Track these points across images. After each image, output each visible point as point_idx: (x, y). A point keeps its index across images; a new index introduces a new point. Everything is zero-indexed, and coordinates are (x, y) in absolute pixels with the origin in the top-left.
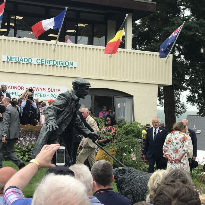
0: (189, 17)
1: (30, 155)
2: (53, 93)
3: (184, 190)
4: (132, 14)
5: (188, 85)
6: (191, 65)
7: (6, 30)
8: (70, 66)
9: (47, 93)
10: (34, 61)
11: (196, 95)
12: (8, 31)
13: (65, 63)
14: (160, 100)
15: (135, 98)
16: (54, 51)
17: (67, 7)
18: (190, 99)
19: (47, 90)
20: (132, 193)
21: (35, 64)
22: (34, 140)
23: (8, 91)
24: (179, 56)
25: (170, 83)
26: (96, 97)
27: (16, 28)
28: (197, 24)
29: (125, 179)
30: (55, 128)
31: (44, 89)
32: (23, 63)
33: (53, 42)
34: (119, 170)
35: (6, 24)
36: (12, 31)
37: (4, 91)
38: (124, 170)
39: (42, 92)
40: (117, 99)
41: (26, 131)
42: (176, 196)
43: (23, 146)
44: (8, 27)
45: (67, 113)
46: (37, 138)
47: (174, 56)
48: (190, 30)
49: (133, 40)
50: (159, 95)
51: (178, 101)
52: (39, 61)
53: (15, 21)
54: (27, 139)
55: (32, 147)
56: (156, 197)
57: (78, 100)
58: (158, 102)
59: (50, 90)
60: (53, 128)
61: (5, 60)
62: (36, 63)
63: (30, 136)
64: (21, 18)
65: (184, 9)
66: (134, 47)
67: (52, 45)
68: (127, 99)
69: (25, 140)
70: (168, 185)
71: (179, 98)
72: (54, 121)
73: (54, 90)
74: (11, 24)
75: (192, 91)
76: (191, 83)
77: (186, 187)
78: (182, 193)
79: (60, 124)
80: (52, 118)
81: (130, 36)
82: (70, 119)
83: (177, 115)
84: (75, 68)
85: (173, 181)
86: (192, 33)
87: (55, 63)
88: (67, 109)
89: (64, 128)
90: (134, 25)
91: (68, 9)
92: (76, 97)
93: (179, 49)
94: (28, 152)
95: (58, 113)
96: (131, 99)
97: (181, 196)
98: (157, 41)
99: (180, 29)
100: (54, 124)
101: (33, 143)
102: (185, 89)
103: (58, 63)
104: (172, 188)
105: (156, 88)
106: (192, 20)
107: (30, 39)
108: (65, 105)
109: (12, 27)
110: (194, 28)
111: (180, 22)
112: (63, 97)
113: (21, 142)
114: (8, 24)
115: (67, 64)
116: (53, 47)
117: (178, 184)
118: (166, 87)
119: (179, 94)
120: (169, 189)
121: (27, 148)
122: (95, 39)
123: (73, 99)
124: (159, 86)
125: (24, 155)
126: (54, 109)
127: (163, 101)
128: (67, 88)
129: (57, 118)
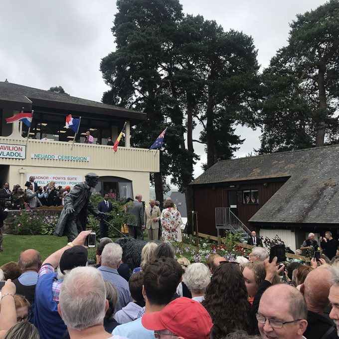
0: (170, 123)
1: (53, 229)
2: (72, 181)
3: (165, 267)
4: (129, 122)
5: (171, 171)
6: (173, 157)
7: (34, 134)
8: (84, 160)
9: (67, 181)
10: (56, 158)
11: (177, 178)
12: (36, 134)
13: (80, 158)
14: (151, 183)
15: (133, 182)
16: (72, 149)
17: (80, 117)
18: (173, 181)
19: (66, 179)
20: (132, 257)
21: (57, 160)
22: (57, 218)
23: (36, 180)
24: (164, 151)
25: (158, 171)
26: (104, 182)
27: (41, 132)
28: (176, 128)
29: (126, 246)
30: (72, 212)
31: (65, 179)
32: (48, 159)
33: (70, 143)
34: (122, 240)
35: (34, 129)
36: (38, 134)
37: (32, 181)
38: (125, 239)
39: (63, 181)
40: (120, 184)
41: (50, 211)
42: (160, 272)
43: (48, 223)
44: (36, 132)
45: (82, 199)
46: (59, 216)
47: (160, 151)
48: (171, 133)
49: (131, 139)
50: (151, 179)
51: (165, 182)
52: (60, 157)
53: (41, 127)
54: (52, 217)
55: (55, 223)
56: (145, 275)
57: (90, 188)
58: (151, 184)
59: (69, 179)
60: (70, 211)
61: (33, 157)
62: (57, 158)
63: (53, 215)
64: (45, 125)
65: (166, 118)
66: (132, 145)
67: (70, 145)
68: (127, 183)
69: (50, 218)
70: (153, 264)
71: (165, 181)
72: (72, 206)
73: (72, 179)
74: (37, 129)
75: (174, 175)
76: (173, 169)
77: (167, 265)
78: (164, 270)
79: (76, 208)
80: (69, 204)
81: (128, 137)
82: (84, 204)
83: (164, 193)
84: (88, 161)
85: (156, 261)
86: (172, 135)
87: (72, 158)
88: (81, 196)
89: (79, 211)
90: (131, 129)
91: (81, 118)
92: (88, 187)
93: (164, 146)
94: (52, 228)
95: (74, 199)
96: (130, 183)
97: (163, 273)
98: (148, 140)
99: (164, 132)
100: (71, 208)
101: (56, 220)
102: (169, 174)
103: (75, 158)
104: (156, 267)
105: (149, 174)
106: (173, 125)
107: (52, 141)
108: (80, 193)
109: (38, 131)
110: (174, 131)
111: (164, 127)
112: (78, 187)
113: (46, 220)
114: (36, 129)
115: (82, 158)
116: (71, 146)
117: (161, 263)
118: (156, 174)
119: (165, 178)
120: (154, 268)
121: (51, 224)
122: (103, 140)
123: (86, 189)
124: (151, 173)
125: (49, 230)
126: (71, 196)
127: (154, 183)
128: (81, 180)
129: (73, 204)
